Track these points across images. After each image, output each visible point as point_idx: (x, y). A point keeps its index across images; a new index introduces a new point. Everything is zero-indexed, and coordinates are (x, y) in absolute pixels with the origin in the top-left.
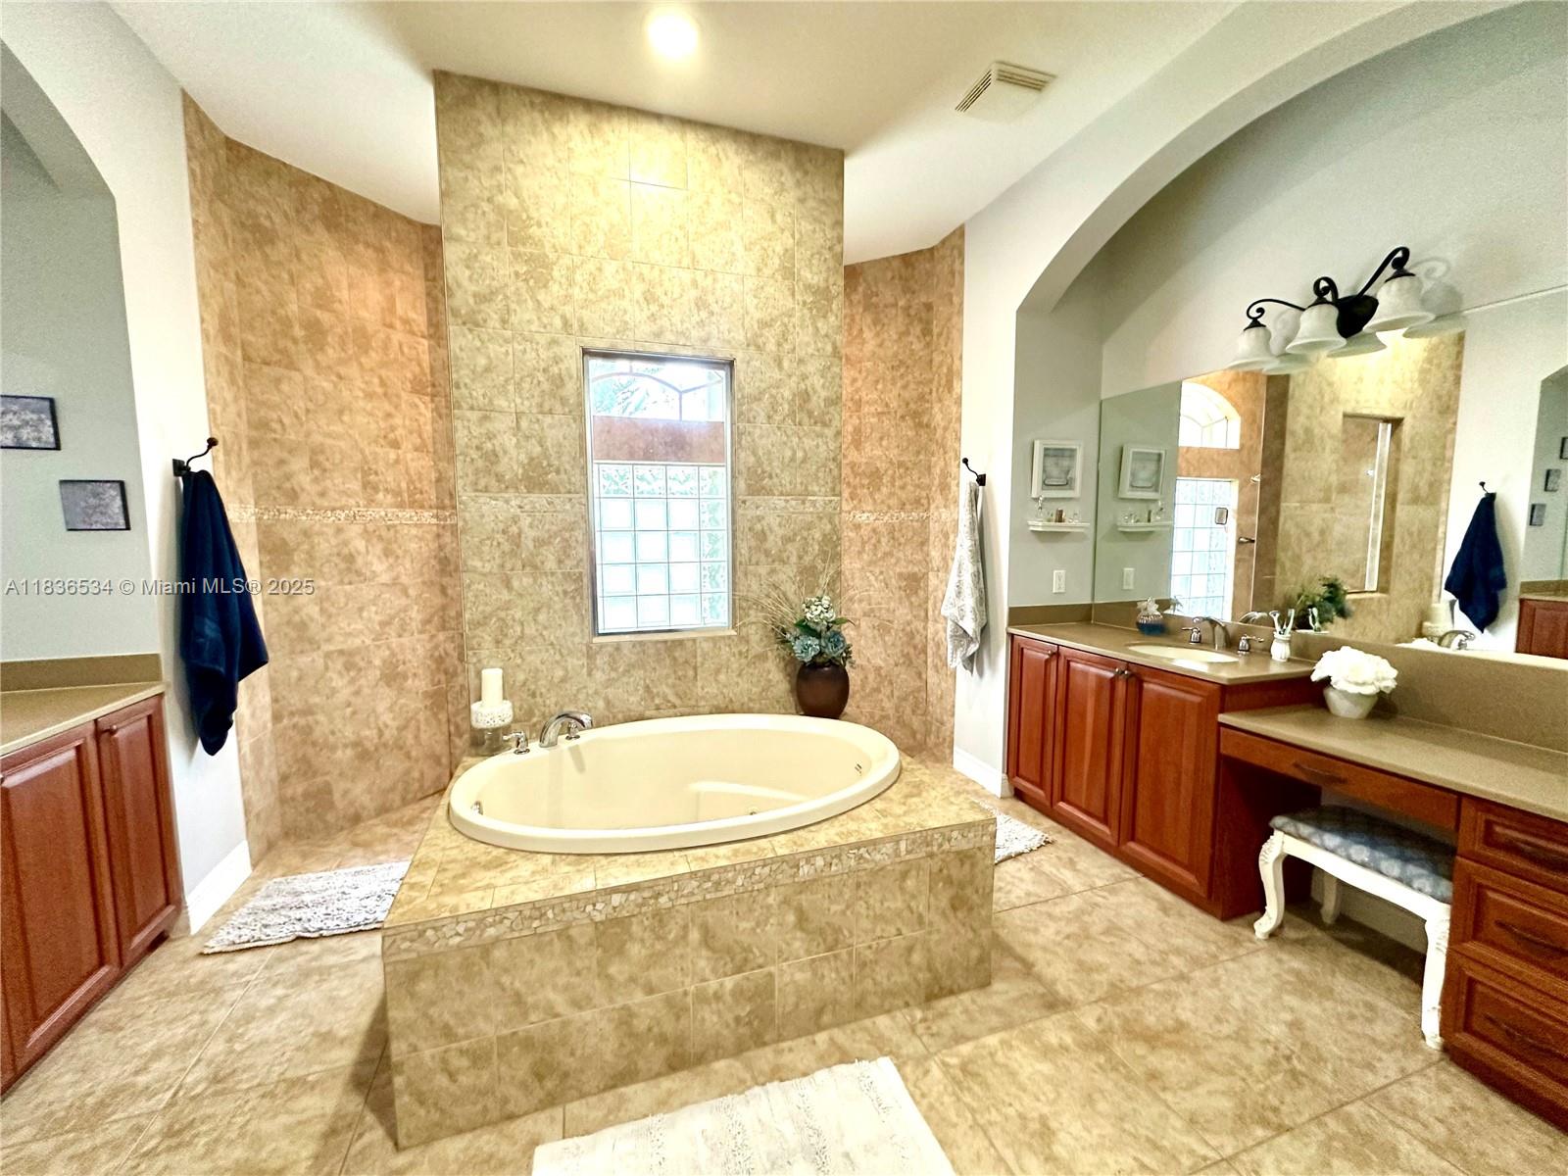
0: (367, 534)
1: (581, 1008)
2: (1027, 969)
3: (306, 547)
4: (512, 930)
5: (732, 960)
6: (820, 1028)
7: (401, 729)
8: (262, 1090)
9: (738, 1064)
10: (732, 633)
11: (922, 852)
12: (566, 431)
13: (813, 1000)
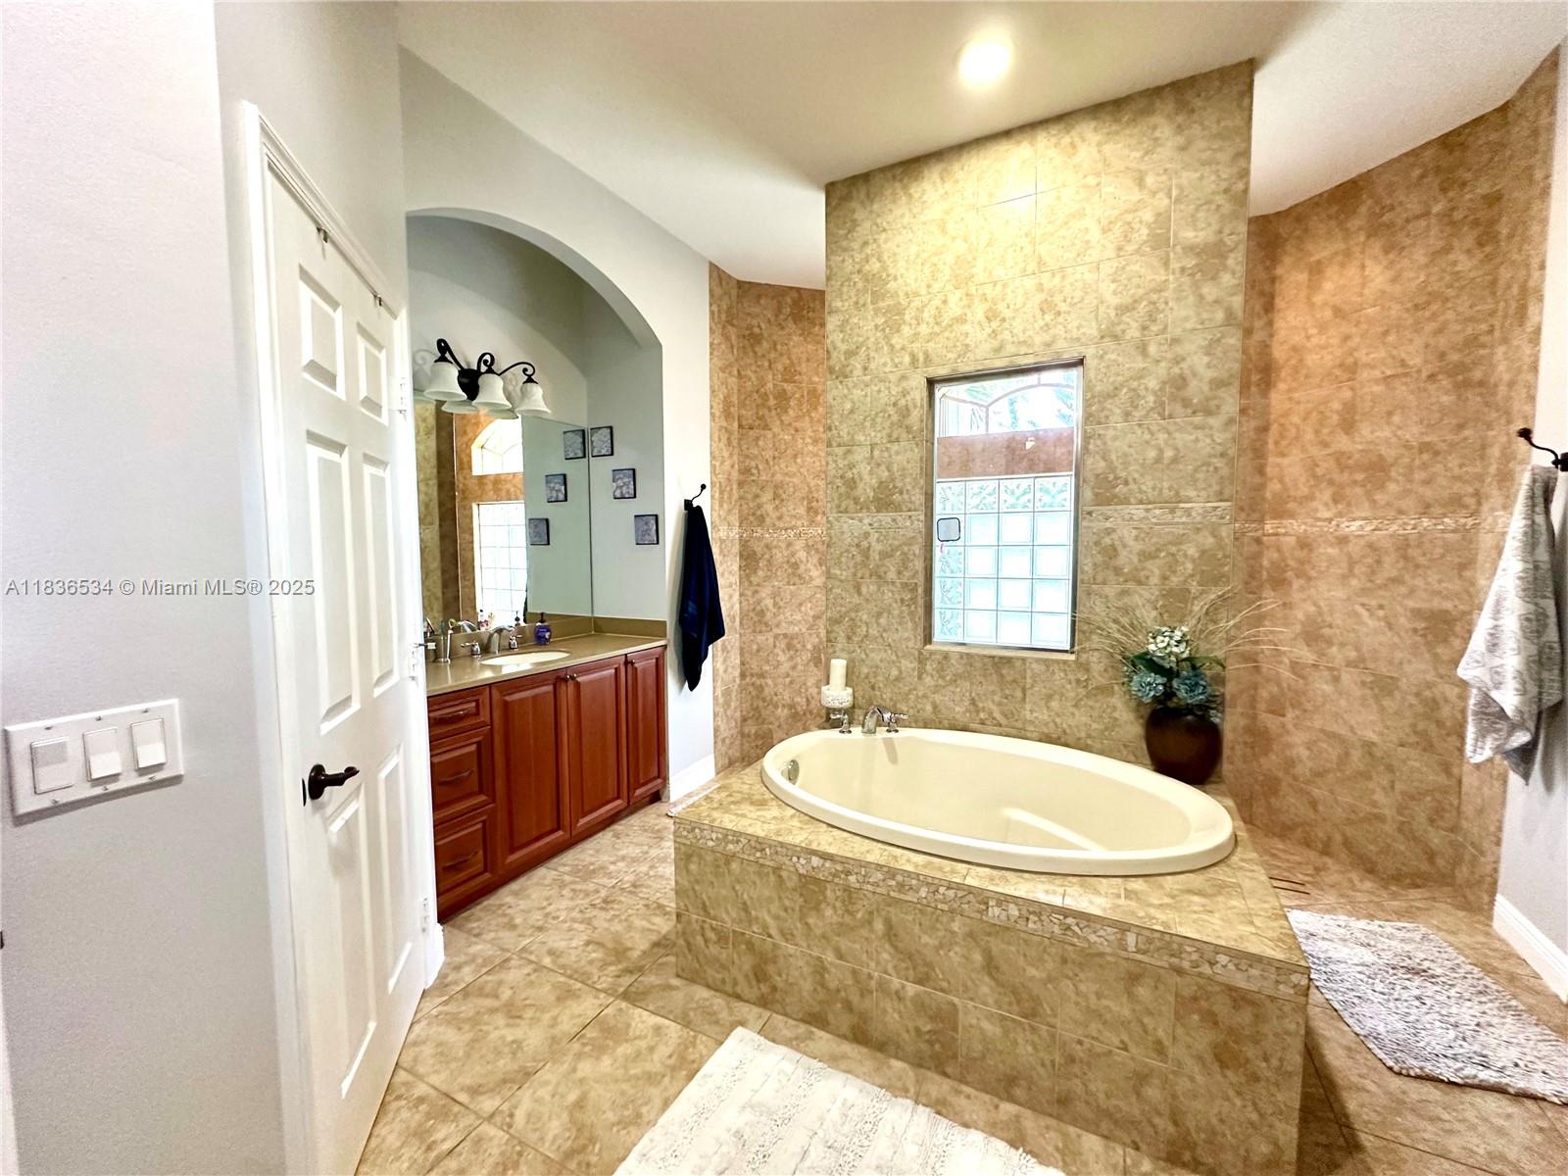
0: (808, 548)
1: (787, 940)
3: (767, 556)
4: (744, 852)
5: (914, 969)
8: (646, 902)
9: (911, 1074)
10: (1072, 657)
11: (1164, 961)
12: (909, 454)
13: (1003, 1062)
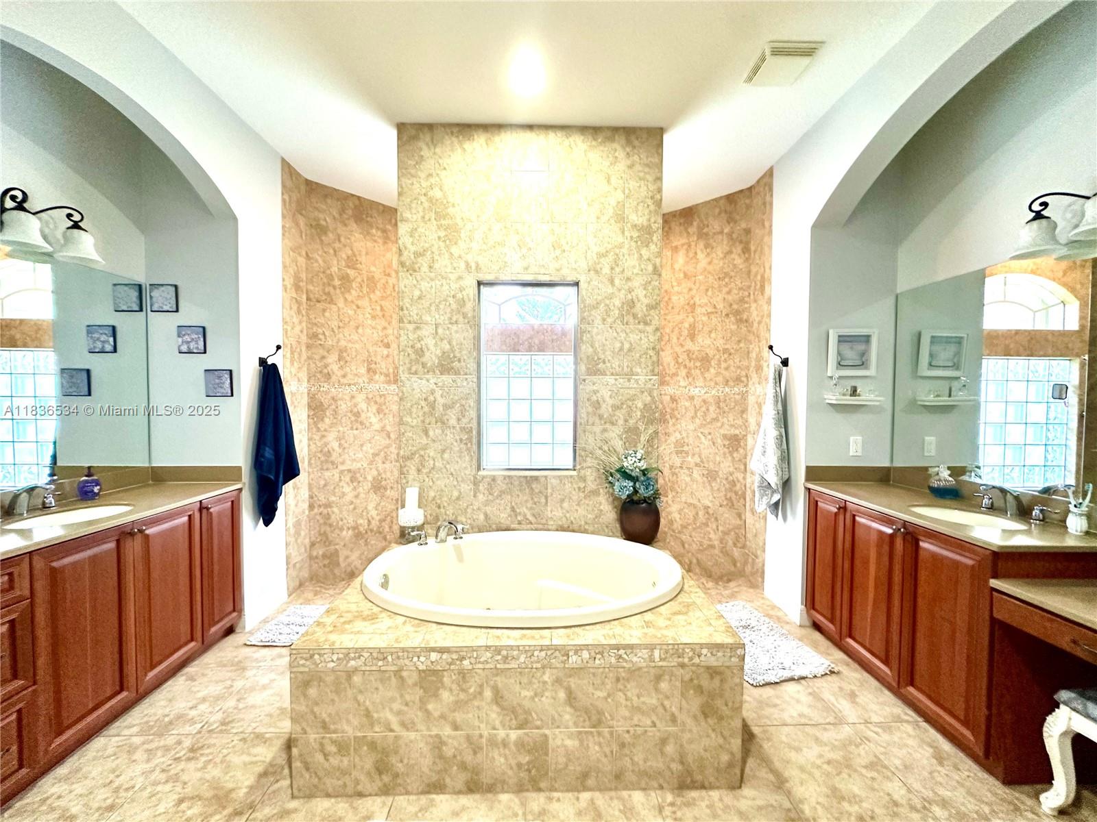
0: (368, 400)
1: (408, 730)
2: (780, 783)
3: (333, 407)
4: (366, 665)
5: (516, 719)
6: (586, 789)
7: (381, 521)
9: (517, 800)
10: (574, 473)
11: (674, 662)
12: (466, 334)
13: (580, 765)
